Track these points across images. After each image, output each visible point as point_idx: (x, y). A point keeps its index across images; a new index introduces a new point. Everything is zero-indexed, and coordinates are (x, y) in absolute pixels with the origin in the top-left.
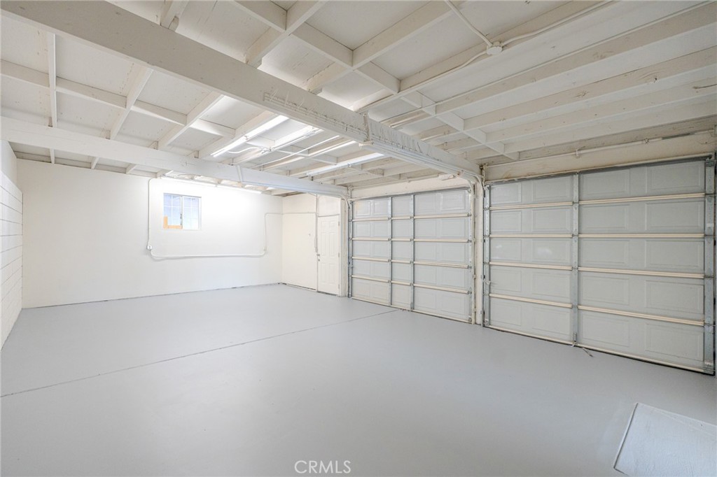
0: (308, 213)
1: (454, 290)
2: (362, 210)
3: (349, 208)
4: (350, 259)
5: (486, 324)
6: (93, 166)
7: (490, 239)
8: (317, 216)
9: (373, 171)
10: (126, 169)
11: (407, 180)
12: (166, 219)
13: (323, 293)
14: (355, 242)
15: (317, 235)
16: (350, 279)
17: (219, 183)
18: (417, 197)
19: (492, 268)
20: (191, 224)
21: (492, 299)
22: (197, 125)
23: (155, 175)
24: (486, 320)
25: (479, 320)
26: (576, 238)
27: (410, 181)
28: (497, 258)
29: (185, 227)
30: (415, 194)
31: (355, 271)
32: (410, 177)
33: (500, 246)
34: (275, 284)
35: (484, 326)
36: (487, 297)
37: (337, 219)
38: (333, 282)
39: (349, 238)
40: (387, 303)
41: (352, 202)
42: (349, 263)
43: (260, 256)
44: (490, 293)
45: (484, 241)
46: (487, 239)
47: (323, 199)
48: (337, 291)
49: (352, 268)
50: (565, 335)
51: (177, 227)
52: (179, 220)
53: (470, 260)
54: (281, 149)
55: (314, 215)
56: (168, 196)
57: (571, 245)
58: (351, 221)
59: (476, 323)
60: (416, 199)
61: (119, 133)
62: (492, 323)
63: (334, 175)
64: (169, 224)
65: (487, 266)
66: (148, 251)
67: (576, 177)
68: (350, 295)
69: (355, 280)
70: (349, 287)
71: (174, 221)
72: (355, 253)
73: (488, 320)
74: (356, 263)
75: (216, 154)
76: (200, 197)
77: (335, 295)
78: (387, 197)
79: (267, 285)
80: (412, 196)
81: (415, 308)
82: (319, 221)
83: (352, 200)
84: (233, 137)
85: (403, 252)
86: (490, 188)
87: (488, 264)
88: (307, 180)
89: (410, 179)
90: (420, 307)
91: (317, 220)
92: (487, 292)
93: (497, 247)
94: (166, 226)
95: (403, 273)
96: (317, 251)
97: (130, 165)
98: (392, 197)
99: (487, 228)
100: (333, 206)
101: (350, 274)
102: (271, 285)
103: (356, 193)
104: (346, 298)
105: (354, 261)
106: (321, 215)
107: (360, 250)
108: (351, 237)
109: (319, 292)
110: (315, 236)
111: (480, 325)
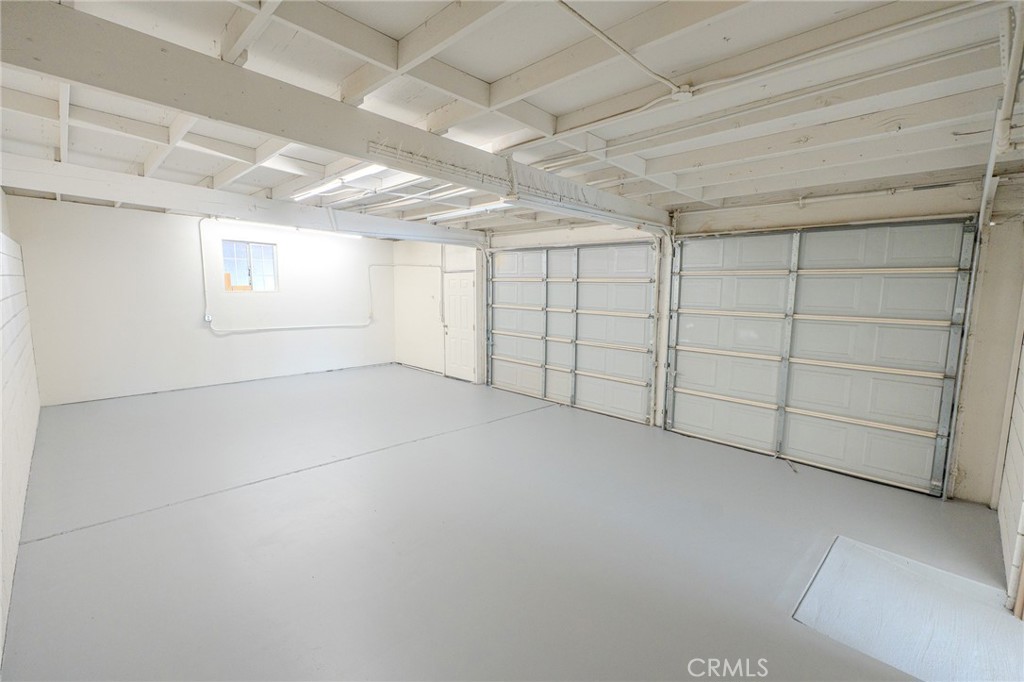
0: (430, 266)
1: (628, 381)
2: (505, 264)
3: (488, 261)
4: (490, 333)
5: (667, 426)
6: (118, 205)
7: (679, 315)
8: (444, 272)
11: (570, 226)
12: (228, 277)
13: (452, 378)
14: (496, 311)
15: (443, 299)
16: (490, 361)
17: (301, 225)
18: (582, 251)
19: (679, 353)
20: (263, 283)
21: (678, 395)
22: (272, 163)
23: (209, 215)
24: (669, 421)
25: (660, 421)
26: (790, 319)
27: (572, 228)
28: (687, 341)
29: (256, 287)
30: (579, 247)
31: (497, 350)
32: (571, 223)
33: (692, 325)
34: (386, 364)
35: (665, 429)
36: (670, 392)
37: (472, 277)
38: (468, 367)
39: (488, 305)
40: (540, 394)
41: (492, 254)
42: (488, 339)
43: (364, 326)
44: (675, 386)
45: (671, 317)
46: (675, 315)
47: (449, 248)
48: (473, 377)
49: (492, 345)
50: (766, 444)
51: (245, 288)
52: (248, 278)
53: (651, 342)
54: (392, 192)
55: (439, 269)
56: (227, 243)
57: (783, 328)
58: (490, 280)
59: (655, 425)
60: (581, 255)
61: (158, 169)
62: (676, 425)
63: (466, 219)
64: (233, 284)
65: (672, 351)
66: (207, 324)
67: (796, 236)
68: (489, 382)
69: (496, 363)
70: (488, 371)
71: (239, 280)
72: (496, 325)
74: (498, 340)
75: (298, 197)
76: (275, 245)
77: (469, 382)
78: (541, 249)
79: (374, 366)
80: (576, 250)
81: (577, 402)
82: (445, 278)
83: (493, 250)
84: (323, 177)
85: (562, 327)
86: (681, 245)
87: (674, 348)
88: (428, 225)
89: (573, 226)
90: (583, 401)
91: (442, 275)
92: (671, 385)
93: (688, 326)
94: (229, 286)
95: (562, 356)
96: (443, 320)
98: (548, 249)
99: (675, 300)
100: (467, 257)
101: (490, 354)
102: (380, 365)
103: (497, 241)
104: (485, 386)
105: (496, 337)
106: (448, 270)
107: (503, 322)
108: (490, 303)
109: (447, 377)
110: (440, 299)
111: (662, 427)
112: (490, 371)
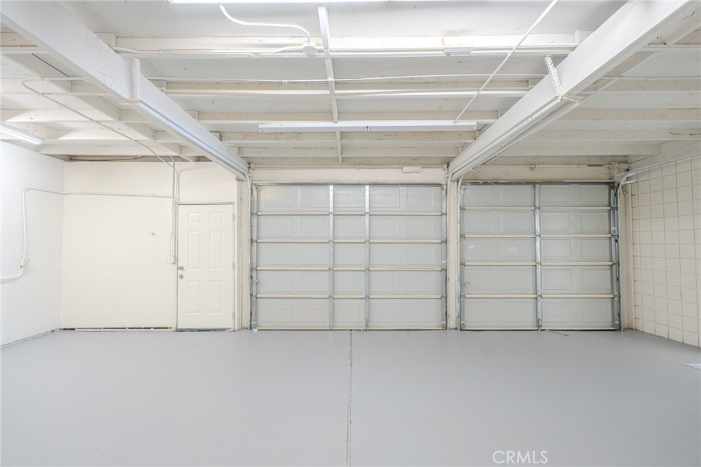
0: (153, 196)
1: (425, 296)
2: (268, 196)
3: (252, 194)
4: (254, 270)
5: (461, 327)
7: (464, 239)
8: (177, 204)
11: (357, 166)
13: (191, 330)
15: (175, 235)
16: (254, 301)
19: (465, 268)
21: (467, 300)
24: (461, 323)
25: (454, 324)
26: (538, 238)
27: (359, 169)
28: (470, 258)
30: (370, 185)
31: (263, 288)
32: (359, 164)
33: (473, 246)
35: (461, 330)
36: (463, 299)
37: (231, 210)
39: (252, 239)
40: (327, 325)
41: (257, 187)
42: (252, 277)
43: (11, 280)
44: (465, 294)
45: (460, 241)
48: (229, 323)
49: (257, 284)
50: (530, 325)
53: (444, 262)
55: (171, 200)
58: (254, 213)
59: (450, 328)
60: (372, 192)
62: (466, 324)
63: (277, 139)
65: (462, 267)
68: (253, 326)
69: (261, 302)
70: (251, 313)
72: (262, 261)
73: (463, 323)
74: (266, 277)
77: (224, 330)
80: (366, 187)
81: (370, 324)
82: (180, 211)
83: (258, 183)
85: (352, 256)
86: (464, 188)
87: (463, 264)
88: (214, 138)
89: (361, 166)
90: (377, 322)
91: (176, 209)
93: (470, 247)
96: (176, 261)
98: (335, 185)
104: (247, 331)
105: (261, 274)
106: (182, 201)
107: (268, 256)
108: (255, 238)
109: (181, 331)
111: (456, 329)
112: (254, 313)
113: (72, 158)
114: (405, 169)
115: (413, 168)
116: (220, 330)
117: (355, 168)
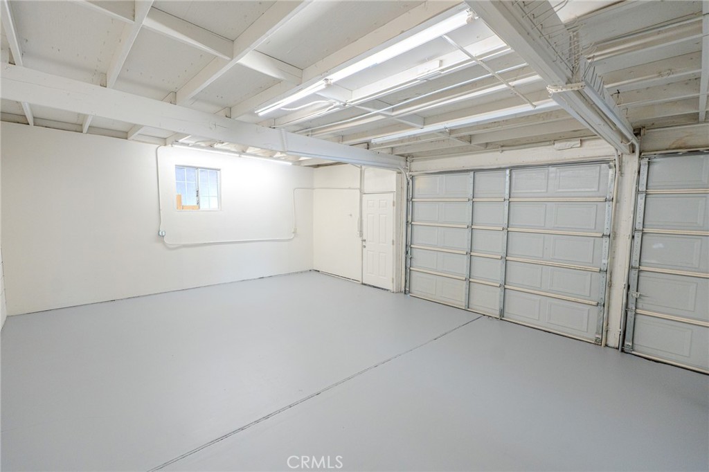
0: (350, 188)
1: (573, 299)
2: (421, 184)
3: (408, 184)
4: (408, 247)
5: (626, 349)
6: (85, 129)
7: (644, 234)
8: (362, 193)
9: (461, 138)
10: (127, 133)
11: (500, 149)
12: (179, 198)
13: (370, 286)
14: (415, 228)
15: (361, 216)
16: (408, 271)
17: (244, 152)
18: (514, 173)
19: (643, 274)
20: (209, 203)
21: (638, 316)
22: (249, 60)
23: (164, 141)
24: (628, 343)
25: (614, 340)
27: (502, 151)
28: (653, 261)
29: (204, 206)
30: (512, 168)
31: (414, 262)
32: (504, 146)
33: (661, 245)
34: (306, 272)
35: (623, 351)
36: (631, 314)
37: (391, 198)
38: (385, 273)
39: (407, 222)
40: (463, 305)
41: (412, 178)
42: (407, 252)
43: (289, 240)
44: (636, 308)
45: (633, 237)
46: (638, 236)
47: (370, 172)
48: (390, 286)
49: (411, 258)
51: (193, 208)
52: (196, 198)
53: (605, 261)
54: (361, 105)
55: (358, 191)
56: (180, 168)
58: (410, 200)
59: (606, 345)
60: (514, 176)
61: (120, 78)
62: (636, 347)
64: (183, 204)
65: (634, 272)
66: (160, 237)
68: (407, 291)
69: (414, 274)
70: (406, 281)
71: (190, 201)
72: (415, 240)
73: (630, 344)
74: (416, 253)
75: (263, 112)
76: (219, 170)
79: (297, 273)
80: (508, 171)
81: (505, 315)
82: (364, 198)
83: (413, 174)
84: (299, 83)
85: (490, 244)
86: (649, 163)
87: (636, 269)
88: (362, 149)
89: (504, 148)
90: (511, 314)
91: (361, 196)
92: (632, 307)
93: (655, 246)
94: (181, 206)
95: (488, 271)
96: (361, 235)
97: (136, 127)
98: (475, 171)
99: (639, 220)
100: (385, 182)
101: (408, 266)
102: (302, 272)
103: (417, 165)
104: (403, 294)
105: (414, 251)
106: (366, 192)
107: (421, 237)
108: (410, 221)
109: (365, 285)
110: (358, 216)
111: (618, 349)
112: (408, 281)
113: (318, 166)
114: (558, 145)
115: (569, 143)
116: (385, 289)
117: (498, 151)
